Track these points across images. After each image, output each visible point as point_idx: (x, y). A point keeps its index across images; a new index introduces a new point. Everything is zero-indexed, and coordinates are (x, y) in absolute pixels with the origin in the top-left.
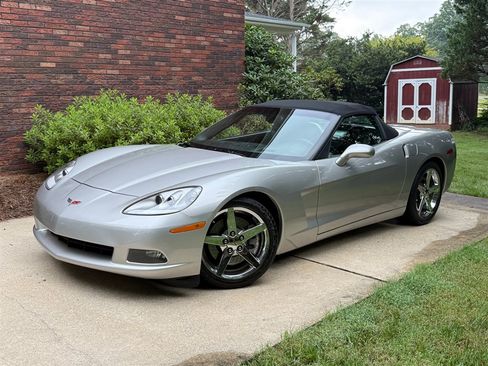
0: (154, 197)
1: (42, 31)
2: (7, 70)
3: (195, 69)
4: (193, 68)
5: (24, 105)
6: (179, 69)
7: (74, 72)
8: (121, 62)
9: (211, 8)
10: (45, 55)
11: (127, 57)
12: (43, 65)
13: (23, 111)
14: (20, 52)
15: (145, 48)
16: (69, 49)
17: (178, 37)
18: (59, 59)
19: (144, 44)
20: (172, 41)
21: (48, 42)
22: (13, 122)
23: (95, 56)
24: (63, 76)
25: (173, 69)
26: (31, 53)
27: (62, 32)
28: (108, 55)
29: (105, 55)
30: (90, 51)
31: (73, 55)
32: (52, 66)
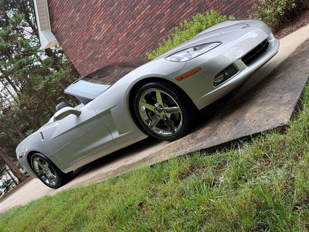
1: (153, 18)
10: (159, 27)
12: (161, 32)
14: (151, 33)
16: (166, 16)
18: (165, 25)
21: (157, 21)
23: (178, 10)
26: (155, 30)
27: (159, 11)
28: (183, 4)
29: (181, 5)
30: (174, 9)
31: (169, 18)
32: (164, 29)
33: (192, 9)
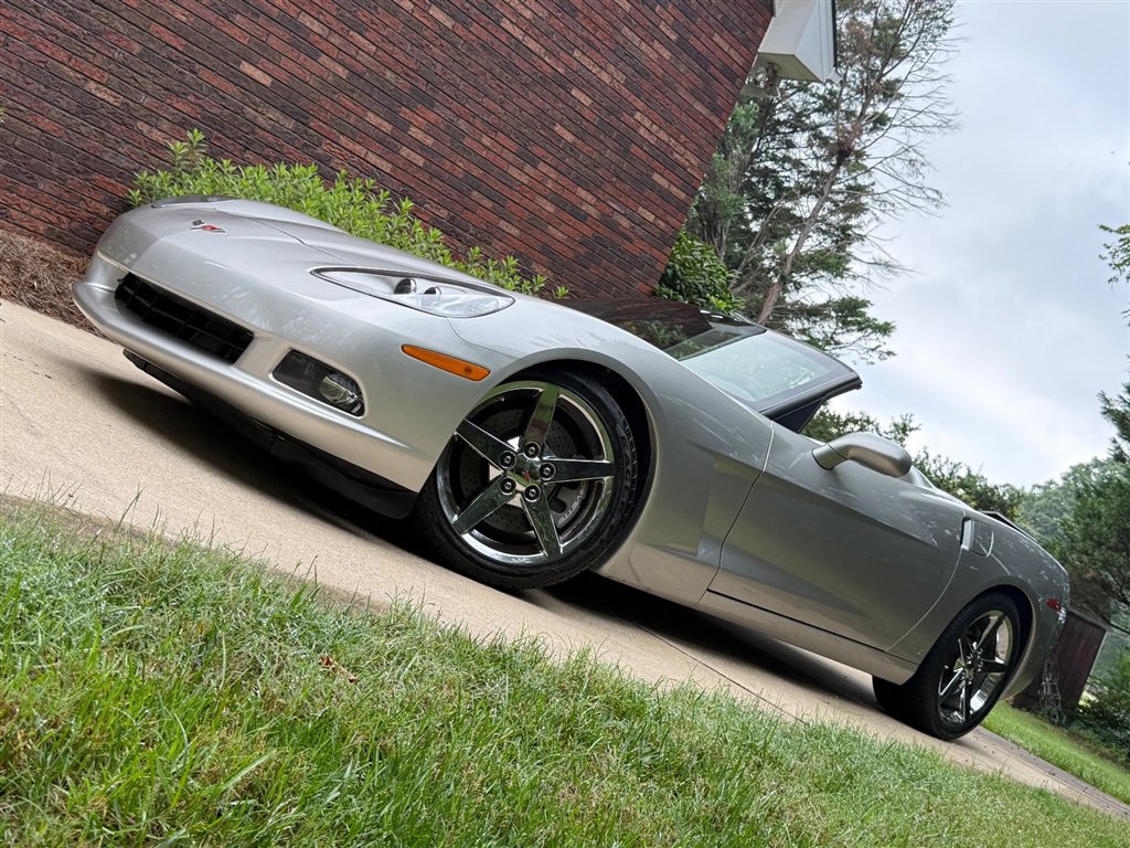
0: (397, 280)
2: (168, 37)
3: (546, 250)
4: (545, 245)
5: (165, 126)
6: (515, 232)
7: (301, 118)
8: (405, 152)
9: (634, 148)
10: (258, 51)
11: (421, 148)
12: (246, 68)
13: (156, 135)
14: (212, 17)
15: (466, 153)
16: (315, 68)
17: (543, 167)
18: (283, 76)
19: (467, 141)
20: (528, 168)
21: (279, 31)
22: (124, 149)
23: (360, 111)
24: (274, 114)
25: (503, 224)
26: (235, 32)
27: (316, 27)
28: (386, 124)
29: (380, 120)
30: (354, 96)
31: (317, 85)
32: (263, 81)
33: (387, 167)
